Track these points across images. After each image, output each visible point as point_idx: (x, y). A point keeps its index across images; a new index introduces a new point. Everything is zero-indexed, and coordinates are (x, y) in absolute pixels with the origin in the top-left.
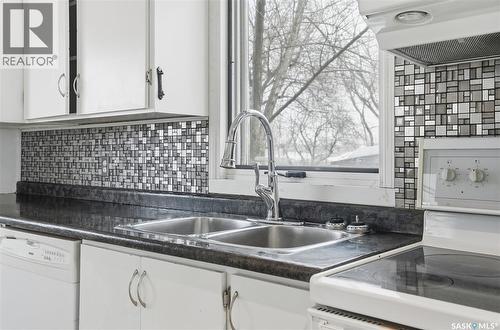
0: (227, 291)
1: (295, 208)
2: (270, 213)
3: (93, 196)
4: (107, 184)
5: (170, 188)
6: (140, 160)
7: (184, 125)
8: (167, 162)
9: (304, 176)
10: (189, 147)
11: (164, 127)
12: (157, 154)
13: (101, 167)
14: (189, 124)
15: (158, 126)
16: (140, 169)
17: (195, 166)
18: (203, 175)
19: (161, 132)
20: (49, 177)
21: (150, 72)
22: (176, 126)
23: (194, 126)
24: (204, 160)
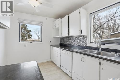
0: (100, 63)
1: (104, 49)
2: (100, 50)
3: (69, 45)
4: (71, 44)
5: (81, 45)
6: (76, 41)
7: (83, 37)
8: (80, 42)
9: (105, 44)
10: (84, 40)
11: (80, 37)
12: (79, 40)
13: (70, 42)
14: (84, 37)
15: (79, 37)
16: (76, 42)
17: (85, 42)
18: (86, 44)
19: (79, 38)
20: (63, 43)
21: (80, 30)
22: (82, 37)
23: (85, 37)
24: (86, 42)
